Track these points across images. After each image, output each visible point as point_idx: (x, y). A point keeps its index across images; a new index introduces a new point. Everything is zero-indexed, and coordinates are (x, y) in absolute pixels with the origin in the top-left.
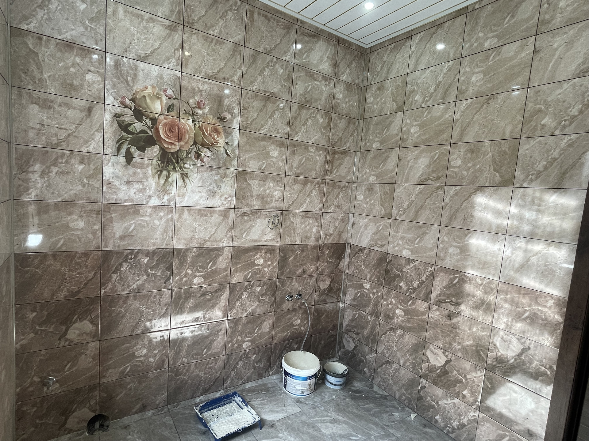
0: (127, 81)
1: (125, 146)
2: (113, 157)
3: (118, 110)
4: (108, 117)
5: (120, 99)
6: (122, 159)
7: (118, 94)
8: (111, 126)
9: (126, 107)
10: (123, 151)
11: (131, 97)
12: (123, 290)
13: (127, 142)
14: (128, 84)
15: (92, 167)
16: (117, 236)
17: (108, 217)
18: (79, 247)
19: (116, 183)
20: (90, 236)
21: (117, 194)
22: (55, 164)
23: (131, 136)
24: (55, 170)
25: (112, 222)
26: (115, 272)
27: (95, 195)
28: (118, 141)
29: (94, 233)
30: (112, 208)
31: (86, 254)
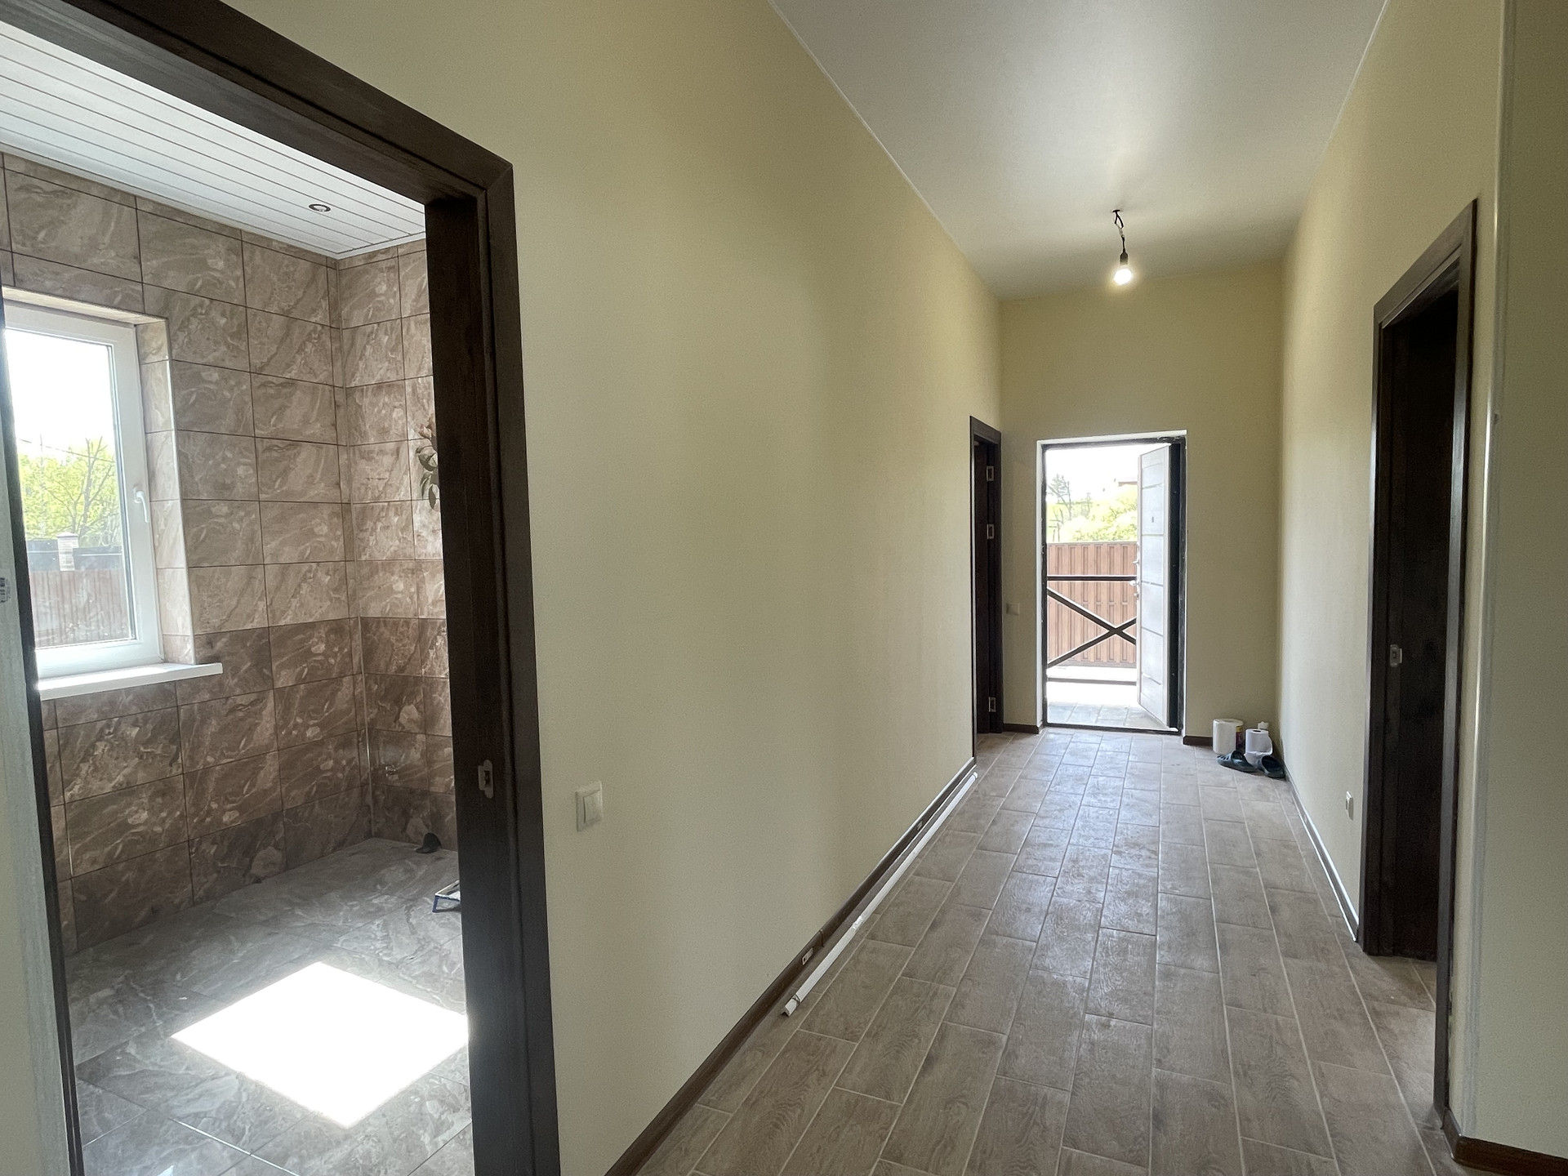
0: (423, 406)
1: (428, 487)
2: (419, 502)
3: (419, 443)
4: (412, 454)
5: (419, 430)
6: (427, 503)
7: (417, 425)
8: (415, 465)
9: (425, 437)
10: (427, 492)
11: (427, 424)
12: (440, 673)
13: (429, 481)
14: (424, 409)
15: (404, 517)
16: (430, 601)
17: (421, 576)
18: (400, 613)
19: (424, 534)
20: (408, 600)
21: (425, 548)
22: (379, 520)
23: (431, 472)
24: (379, 525)
25: (424, 582)
26: (431, 648)
27: (409, 551)
28: (422, 482)
29: (411, 598)
30: (424, 566)
31: (407, 622)
